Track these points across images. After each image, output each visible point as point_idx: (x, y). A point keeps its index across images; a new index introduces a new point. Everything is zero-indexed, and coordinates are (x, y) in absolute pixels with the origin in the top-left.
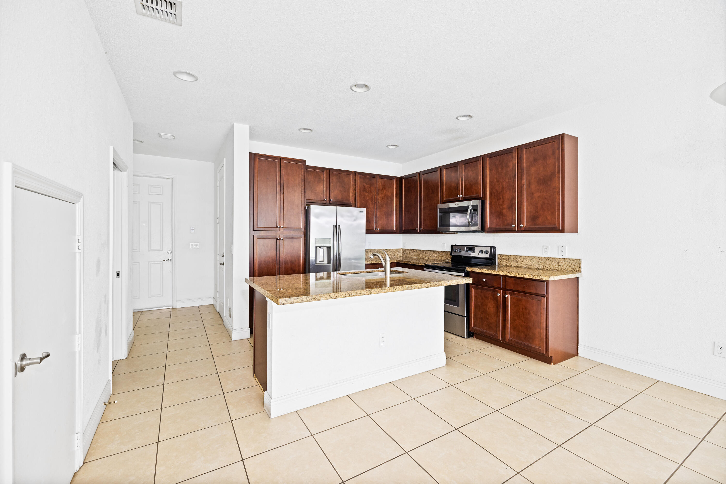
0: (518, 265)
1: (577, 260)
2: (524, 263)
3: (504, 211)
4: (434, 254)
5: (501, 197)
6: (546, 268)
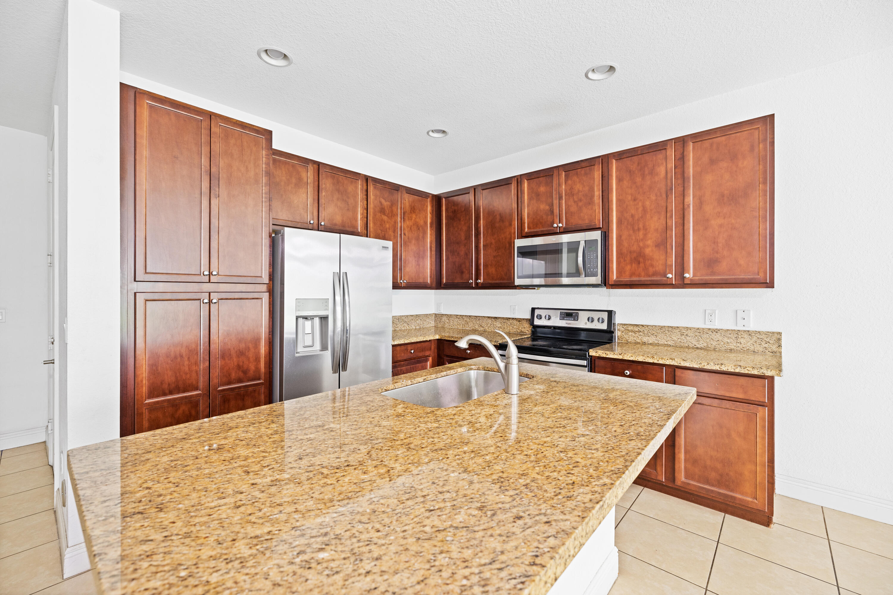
0: (656, 342)
1: (773, 333)
2: (668, 338)
3: (648, 251)
4: (495, 323)
5: (641, 226)
6: (713, 347)
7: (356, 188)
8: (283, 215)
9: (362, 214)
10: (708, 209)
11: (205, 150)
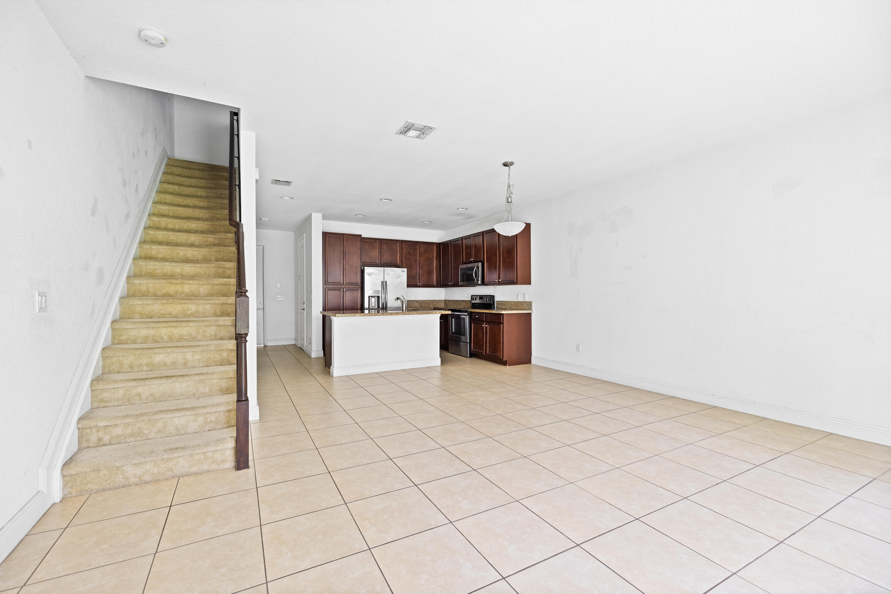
0: (505, 308)
1: (530, 301)
2: (508, 306)
3: (493, 270)
4: (463, 303)
5: (491, 261)
6: (518, 309)
7: (397, 246)
8: (367, 260)
9: (400, 257)
10: (505, 255)
11: (342, 245)
